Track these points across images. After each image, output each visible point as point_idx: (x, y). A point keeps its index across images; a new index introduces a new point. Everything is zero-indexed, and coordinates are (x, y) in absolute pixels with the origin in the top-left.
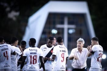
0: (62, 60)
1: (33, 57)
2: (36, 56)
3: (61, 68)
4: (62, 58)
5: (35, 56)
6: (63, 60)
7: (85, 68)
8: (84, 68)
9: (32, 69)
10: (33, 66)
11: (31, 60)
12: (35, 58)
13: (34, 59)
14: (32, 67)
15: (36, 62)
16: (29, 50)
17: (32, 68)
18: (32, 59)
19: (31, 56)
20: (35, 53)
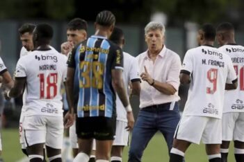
0: (209, 89)
1: (48, 79)
2: (56, 74)
3: (205, 111)
4: (211, 81)
5: (52, 75)
6: (212, 89)
7: (172, 108)
8: (169, 104)
9: (49, 114)
10: (52, 106)
11: (42, 87)
12: (52, 81)
13: (50, 85)
14: (50, 107)
15: (55, 94)
16: (36, 57)
17: (49, 111)
18: (46, 85)
19: (42, 77)
20: (52, 67)
